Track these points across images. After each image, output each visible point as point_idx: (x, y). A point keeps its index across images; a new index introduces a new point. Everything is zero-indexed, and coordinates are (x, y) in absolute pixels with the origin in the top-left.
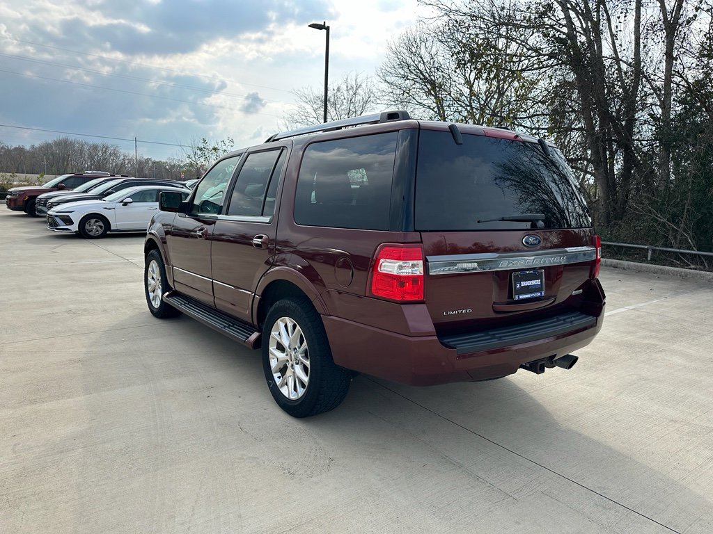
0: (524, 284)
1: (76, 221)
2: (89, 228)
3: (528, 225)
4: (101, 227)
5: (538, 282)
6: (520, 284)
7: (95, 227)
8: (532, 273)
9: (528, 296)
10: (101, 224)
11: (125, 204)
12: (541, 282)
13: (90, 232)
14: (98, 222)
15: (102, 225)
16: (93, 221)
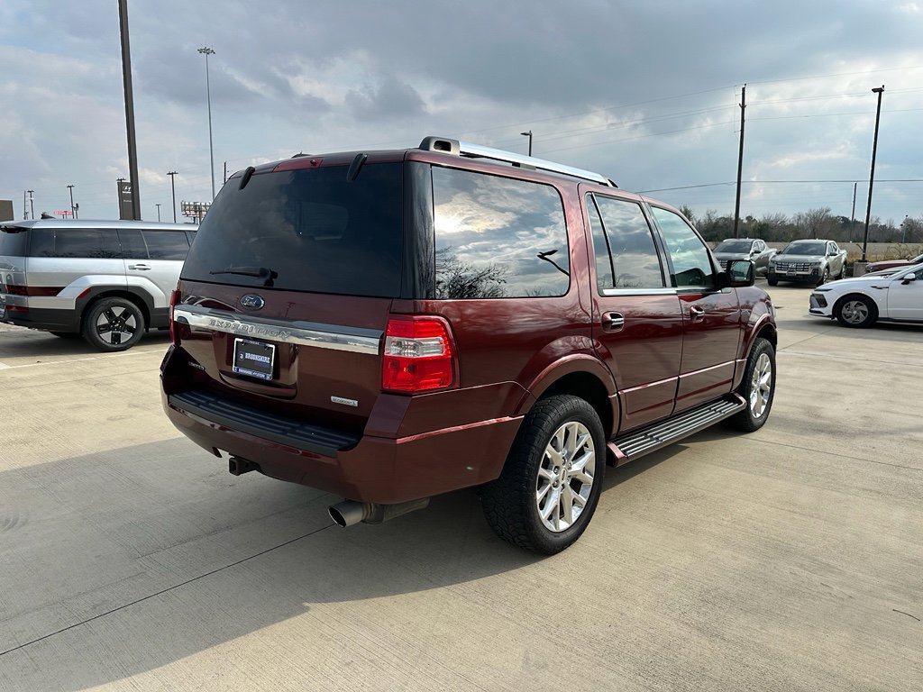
0: (248, 356)
1: (831, 302)
2: (847, 312)
3: (261, 282)
4: (864, 313)
5: (266, 359)
6: (244, 356)
7: (855, 312)
8: (261, 345)
9: (249, 373)
10: (865, 308)
11: (907, 282)
12: (271, 361)
13: (847, 318)
14: (861, 305)
15: (866, 310)
16: (853, 303)
